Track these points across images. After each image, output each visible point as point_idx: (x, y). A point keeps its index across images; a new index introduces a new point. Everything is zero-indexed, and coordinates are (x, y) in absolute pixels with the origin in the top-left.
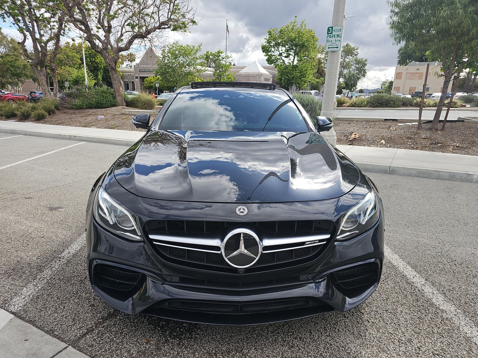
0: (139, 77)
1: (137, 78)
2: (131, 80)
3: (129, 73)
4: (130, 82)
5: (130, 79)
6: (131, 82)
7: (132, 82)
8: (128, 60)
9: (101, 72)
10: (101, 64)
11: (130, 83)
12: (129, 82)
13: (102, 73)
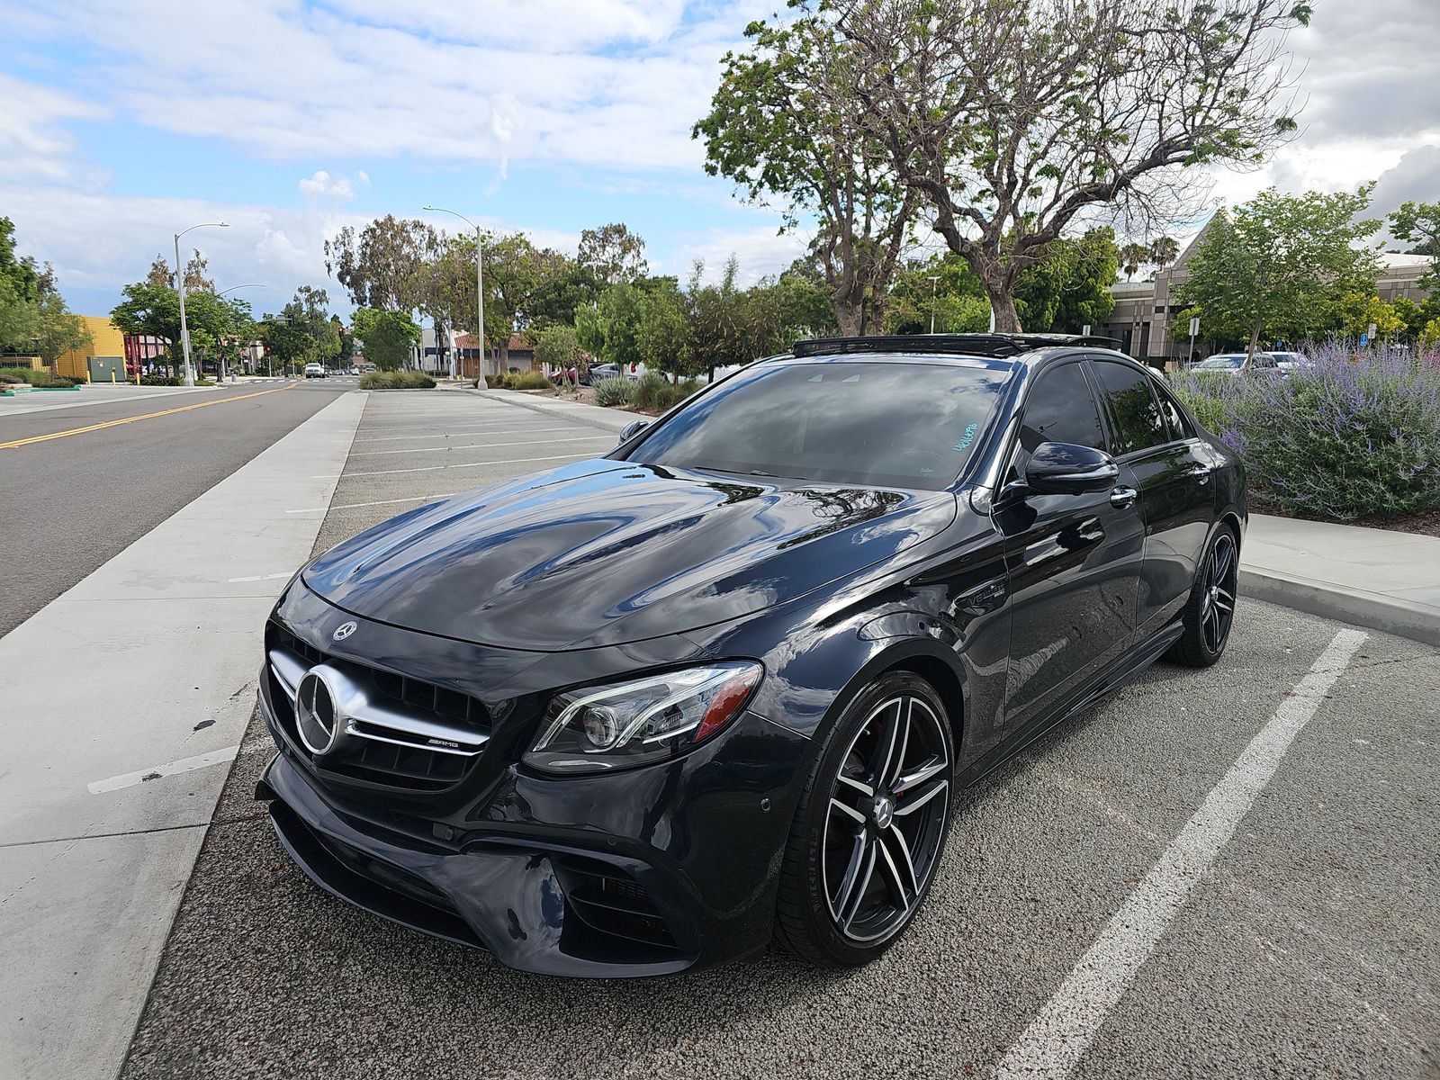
0: (1166, 308)
1: (1160, 310)
2: (1142, 319)
3: (1141, 297)
4: (1138, 324)
5: (1139, 313)
6: (1141, 324)
7: (1144, 324)
8: (1154, 260)
9: (1055, 302)
10: (1057, 280)
11: (1137, 327)
12: (1134, 324)
13: (1057, 304)
